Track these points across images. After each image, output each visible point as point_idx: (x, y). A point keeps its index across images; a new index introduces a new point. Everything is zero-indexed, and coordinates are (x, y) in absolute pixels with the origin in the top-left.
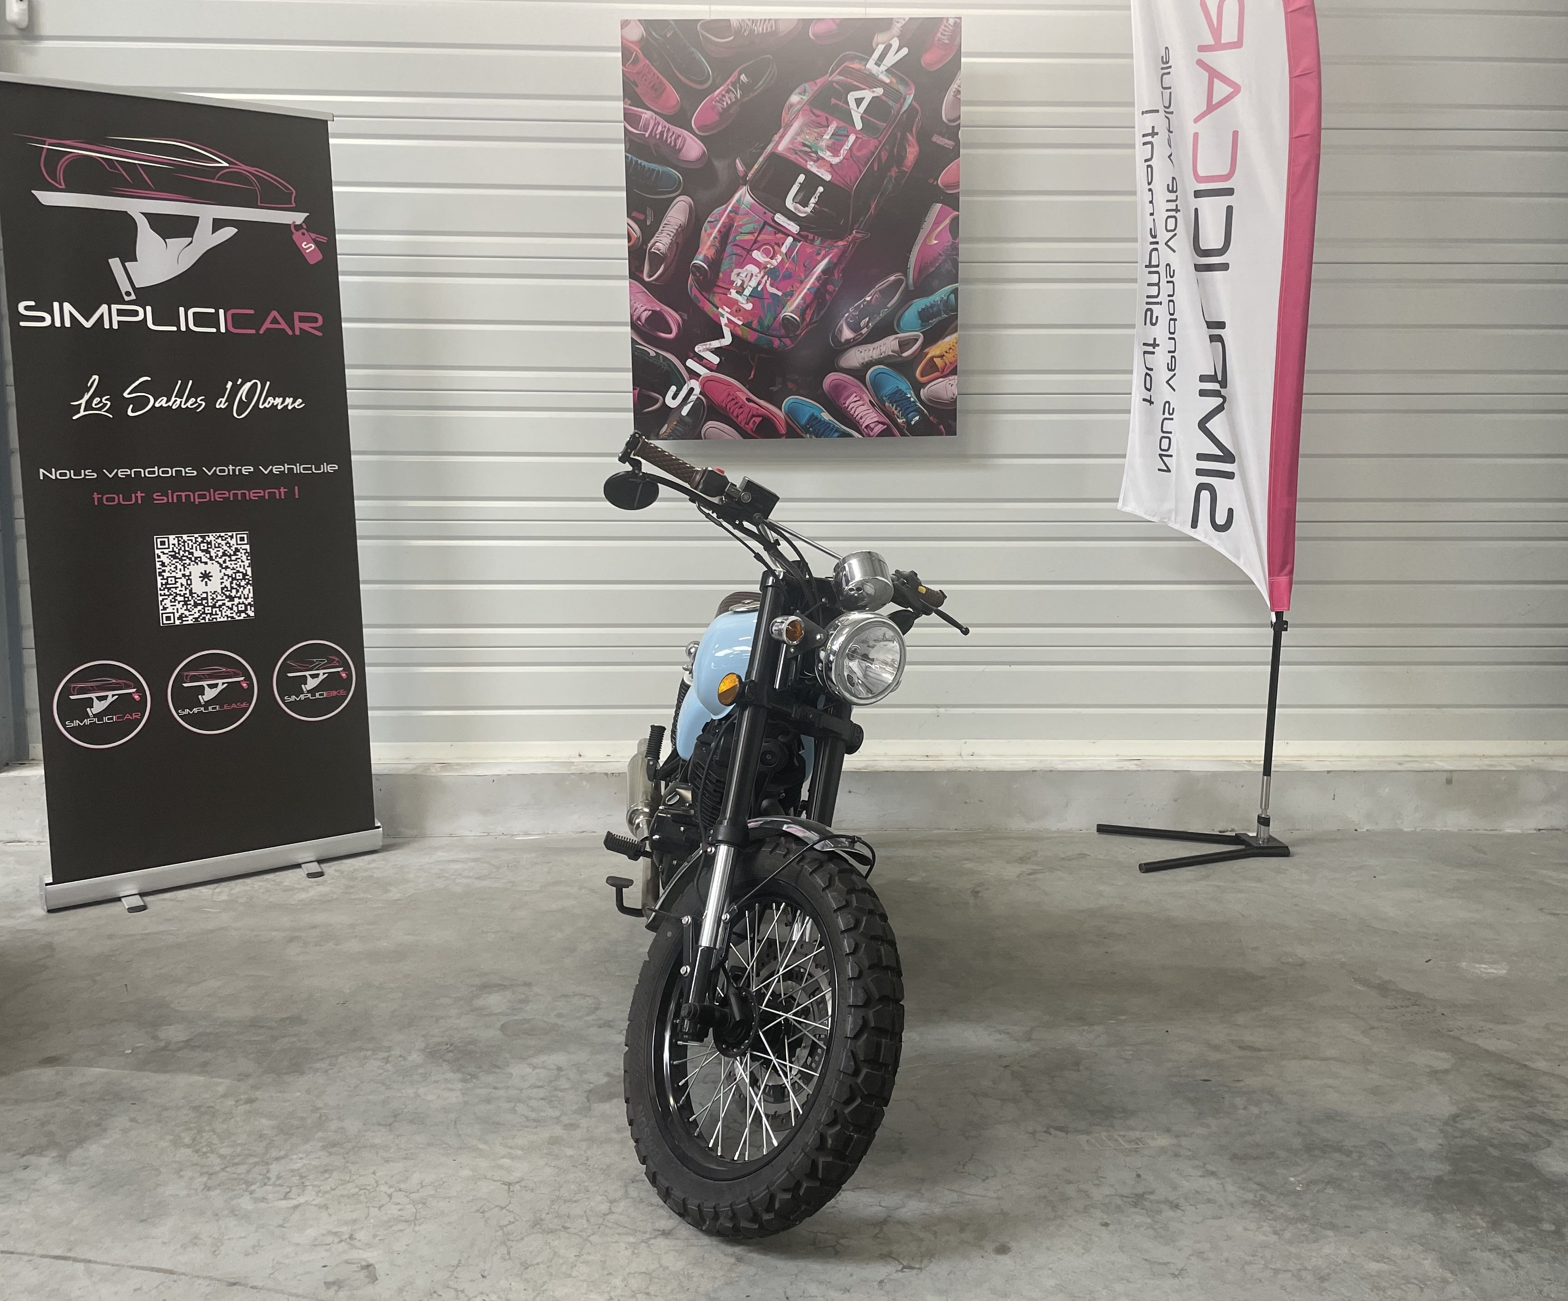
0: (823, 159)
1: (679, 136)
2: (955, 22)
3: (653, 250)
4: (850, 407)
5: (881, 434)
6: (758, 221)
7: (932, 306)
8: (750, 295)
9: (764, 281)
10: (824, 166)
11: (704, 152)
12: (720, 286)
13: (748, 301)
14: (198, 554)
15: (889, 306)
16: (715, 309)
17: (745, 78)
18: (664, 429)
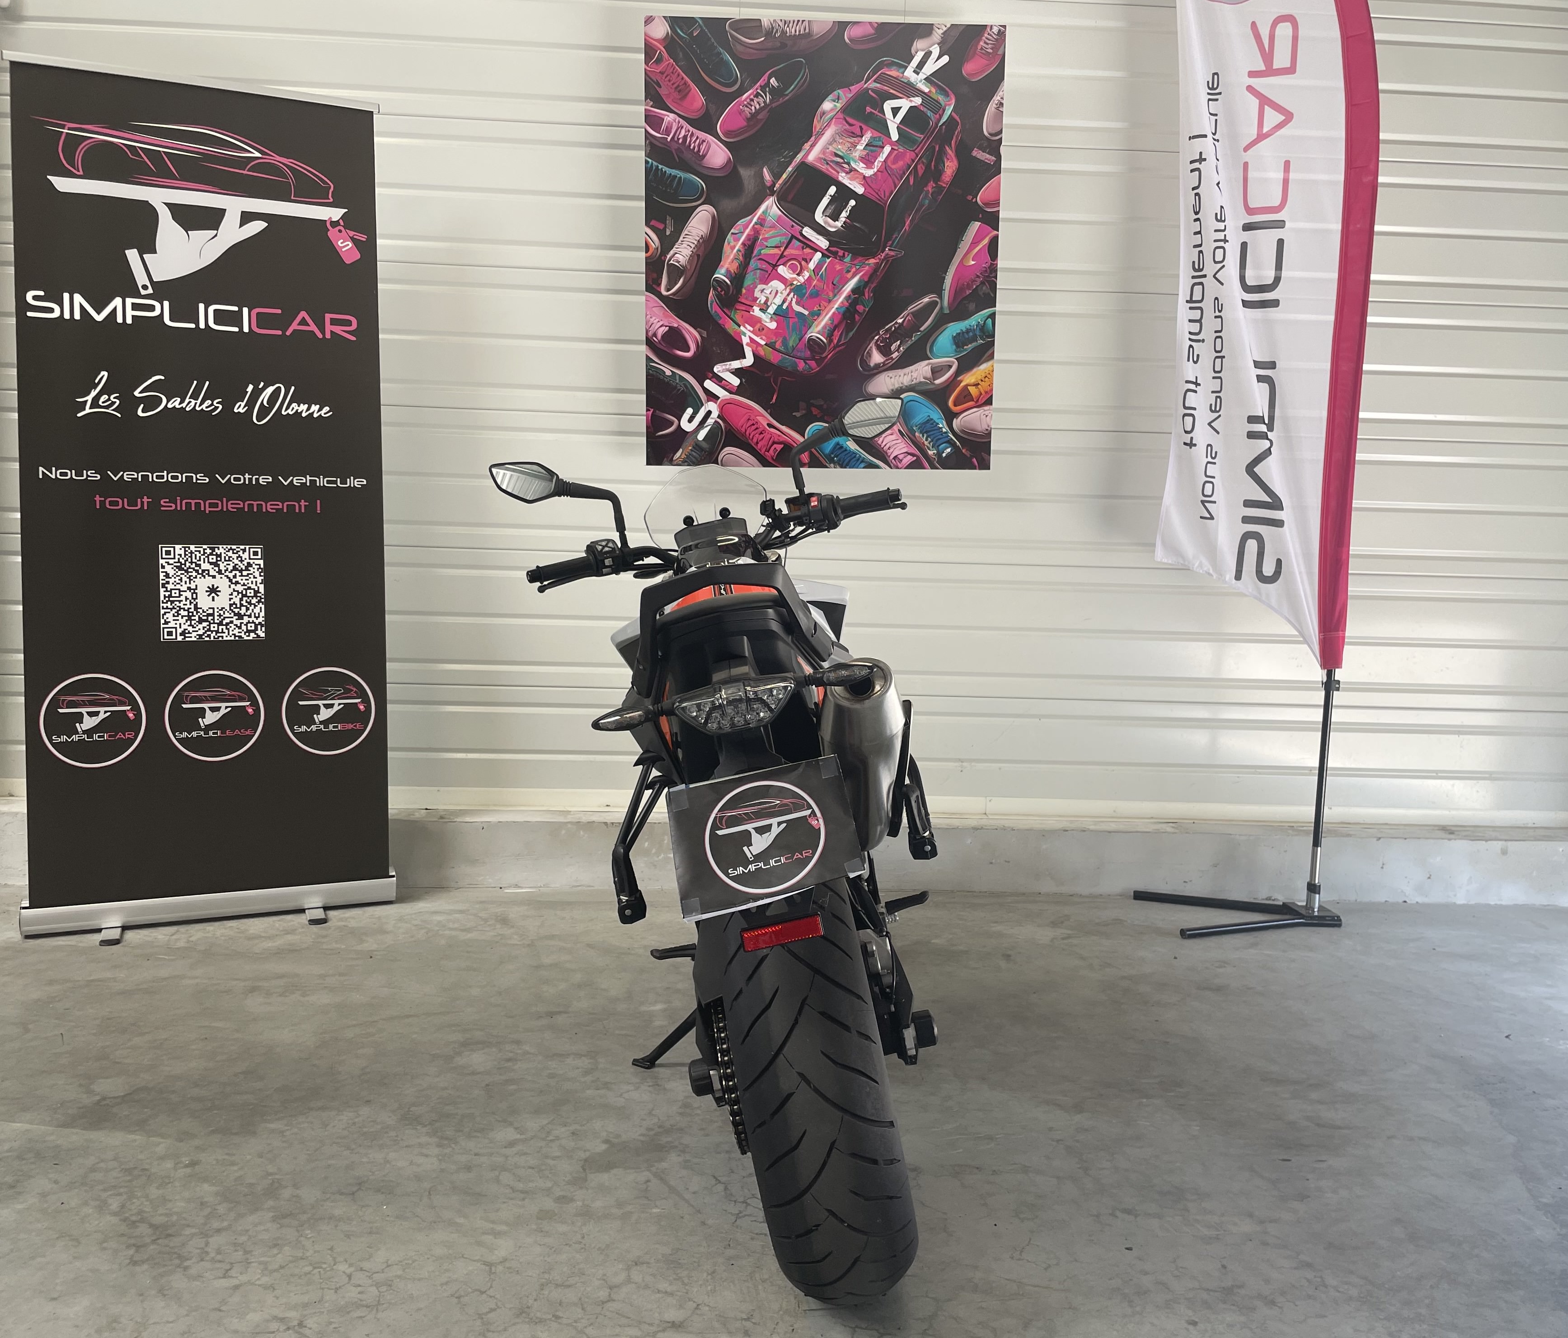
0: (856, 170)
1: (704, 141)
2: (1000, 30)
3: (671, 262)
5: (910, 466)
6: (784, 235)
7: (968, 331)
8: (774, 314)
9: (789, 299)
10: (857, 178)
11: (730, 158)
12: (744, 304)
13: (772, 320)
14: (205, 566)
15: (922, 329)
16: (736, 327)
17: (776, 82)
18: (678, 454)
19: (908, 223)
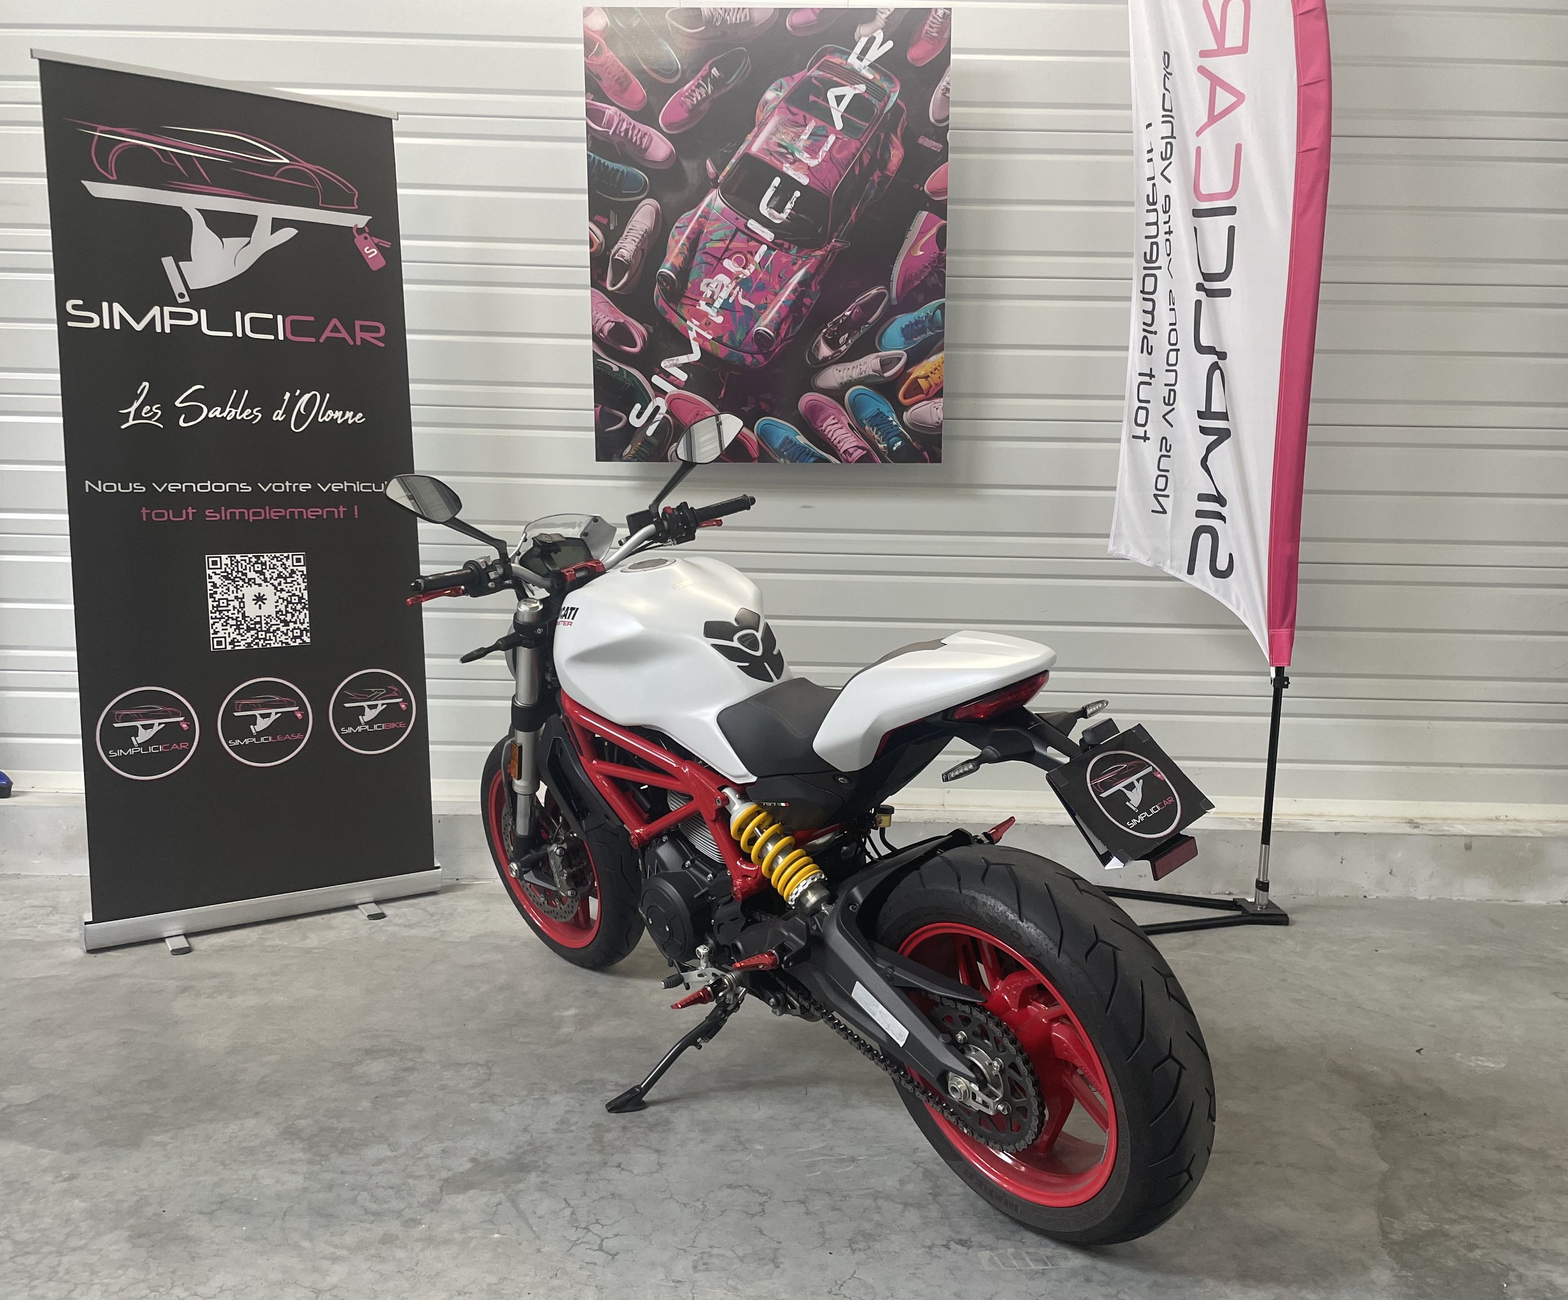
0: (800, 161)
1: (646, 134)
2: (945, 13)
3: (616, 257)
4: (827, 430)
5: (861, 460)
6: (729, 228)
7: (917, 323)
8: (720, 308)
9: (735, 292)
10: (802, 168)
11: (672, 151)
12: (690, 298)
13: (718, 314)
15: (870, 321)
16: (683, 322)
17: (716, 71)
18: (627, 450)
19: (854, 213)
